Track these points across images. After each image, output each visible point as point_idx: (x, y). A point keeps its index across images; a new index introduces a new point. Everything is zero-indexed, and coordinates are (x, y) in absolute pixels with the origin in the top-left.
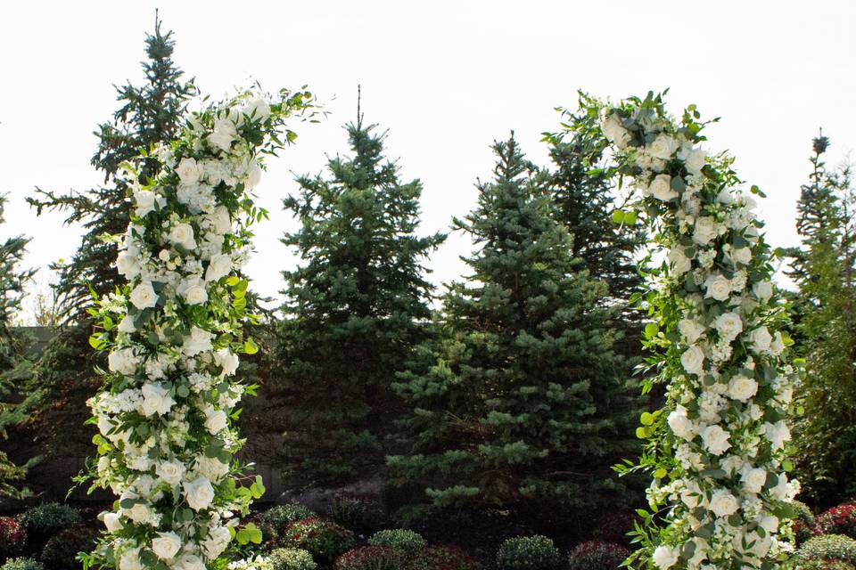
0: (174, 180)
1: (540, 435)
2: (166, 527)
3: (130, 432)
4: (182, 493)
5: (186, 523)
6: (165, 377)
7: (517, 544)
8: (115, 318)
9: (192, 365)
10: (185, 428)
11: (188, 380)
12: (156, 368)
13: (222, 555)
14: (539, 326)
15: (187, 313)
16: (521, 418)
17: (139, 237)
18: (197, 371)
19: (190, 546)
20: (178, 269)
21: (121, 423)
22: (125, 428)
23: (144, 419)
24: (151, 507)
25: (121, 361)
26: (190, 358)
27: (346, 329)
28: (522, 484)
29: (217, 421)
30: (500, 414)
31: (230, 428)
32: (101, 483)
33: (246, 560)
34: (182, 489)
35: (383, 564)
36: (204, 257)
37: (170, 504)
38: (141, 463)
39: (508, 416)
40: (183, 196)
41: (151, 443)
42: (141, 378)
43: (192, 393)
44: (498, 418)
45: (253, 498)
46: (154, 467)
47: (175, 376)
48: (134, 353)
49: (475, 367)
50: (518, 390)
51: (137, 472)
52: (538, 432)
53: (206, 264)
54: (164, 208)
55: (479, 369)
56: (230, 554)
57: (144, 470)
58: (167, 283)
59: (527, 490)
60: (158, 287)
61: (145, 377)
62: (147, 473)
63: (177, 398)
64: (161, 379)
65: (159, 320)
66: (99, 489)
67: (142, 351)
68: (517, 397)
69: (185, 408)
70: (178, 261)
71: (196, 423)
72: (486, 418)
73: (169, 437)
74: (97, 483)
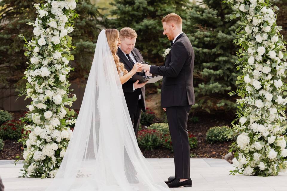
0: (50, 6)
1: (229, 80)
2: (48, 109)
3: (37, 81)
4: (53, 99)
5: (54, 108)
6: (48, 65)
7: (214, 130)
8: (32, 48)
9: (55, 62)
10: (53, 80)
11: (54, 66)
12: (45, 63)
13: (64, 118)
14: (230, 29)
15: (54, 47)
16: (218, 72)
17: (40, 24)
18: (57, 63)
19: (55, 115)
20: (52, 34)
21: (35, 79)
22: (36, 80)
23: (42, 78)
24: (44, 103)
25: (34, 60)
26: (55, 60)
27: (142, 26)
28: (219, 102)
29: (63, 78)
30: (208, 70)
31: (67, 80)
32: (28, 96)
33: (71, 120)
34: (53, 98)
35: (152, 137)
36: (59, 30)
37: (49, 102)
38: (41, 91)
39: (212, 71)
40: (53, 12)
41: (44, 84)
42: (41, 65)
43: (56, 70)
44: (207, 72)
45: (73, 101)
46: (44, 92)
47: (51, 65)
48: (39, 59)
49: (198, 47)
50: (218, 59)
51: (39, 94)
52: (228, 79)
53: (60, 32)
54: (48, 15)
55: (200, 49)
56: (66, 118)
57: (41, 93)
58: (48, 38)
59: (220, 105)
60: (46, 39)
61: (42, 65)
62: (42, 93)
63: (51, 72)
64: (47, 66)
65: (46, 48)
66: (28, 98)
67: (41, 58)
68: (218, 62)
69: (54, 75)
70: (52, 31)
71: (57, 79)
72: (203, 72)
73: (49, 83)
74: (27, 97)
